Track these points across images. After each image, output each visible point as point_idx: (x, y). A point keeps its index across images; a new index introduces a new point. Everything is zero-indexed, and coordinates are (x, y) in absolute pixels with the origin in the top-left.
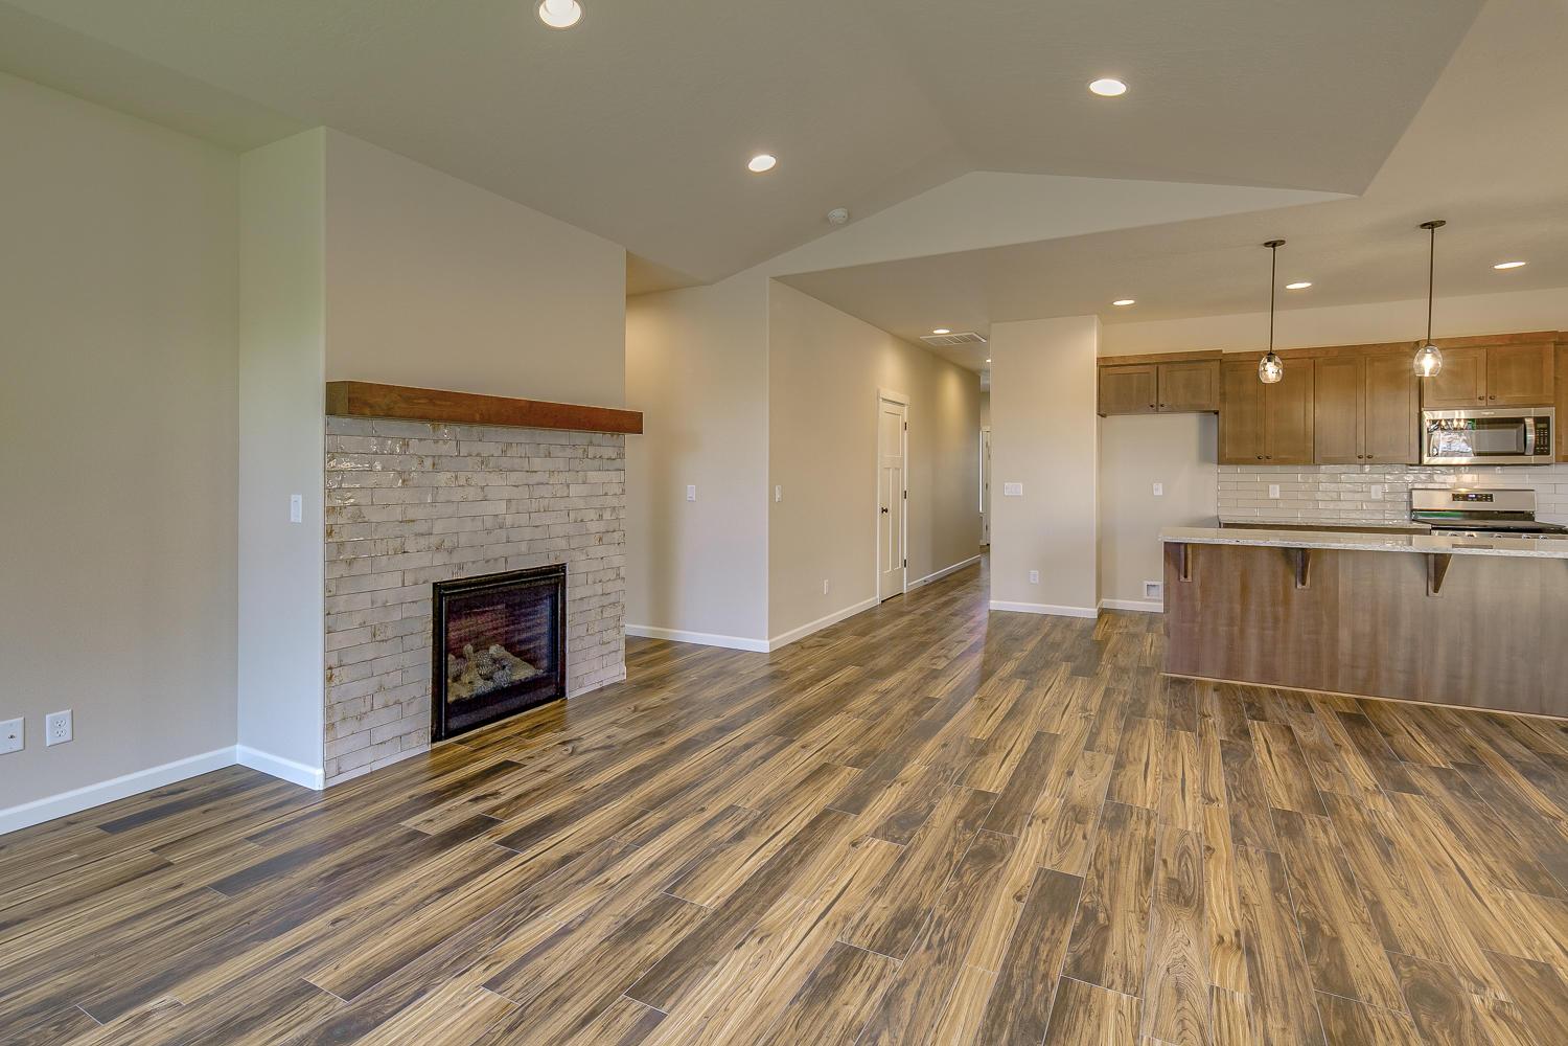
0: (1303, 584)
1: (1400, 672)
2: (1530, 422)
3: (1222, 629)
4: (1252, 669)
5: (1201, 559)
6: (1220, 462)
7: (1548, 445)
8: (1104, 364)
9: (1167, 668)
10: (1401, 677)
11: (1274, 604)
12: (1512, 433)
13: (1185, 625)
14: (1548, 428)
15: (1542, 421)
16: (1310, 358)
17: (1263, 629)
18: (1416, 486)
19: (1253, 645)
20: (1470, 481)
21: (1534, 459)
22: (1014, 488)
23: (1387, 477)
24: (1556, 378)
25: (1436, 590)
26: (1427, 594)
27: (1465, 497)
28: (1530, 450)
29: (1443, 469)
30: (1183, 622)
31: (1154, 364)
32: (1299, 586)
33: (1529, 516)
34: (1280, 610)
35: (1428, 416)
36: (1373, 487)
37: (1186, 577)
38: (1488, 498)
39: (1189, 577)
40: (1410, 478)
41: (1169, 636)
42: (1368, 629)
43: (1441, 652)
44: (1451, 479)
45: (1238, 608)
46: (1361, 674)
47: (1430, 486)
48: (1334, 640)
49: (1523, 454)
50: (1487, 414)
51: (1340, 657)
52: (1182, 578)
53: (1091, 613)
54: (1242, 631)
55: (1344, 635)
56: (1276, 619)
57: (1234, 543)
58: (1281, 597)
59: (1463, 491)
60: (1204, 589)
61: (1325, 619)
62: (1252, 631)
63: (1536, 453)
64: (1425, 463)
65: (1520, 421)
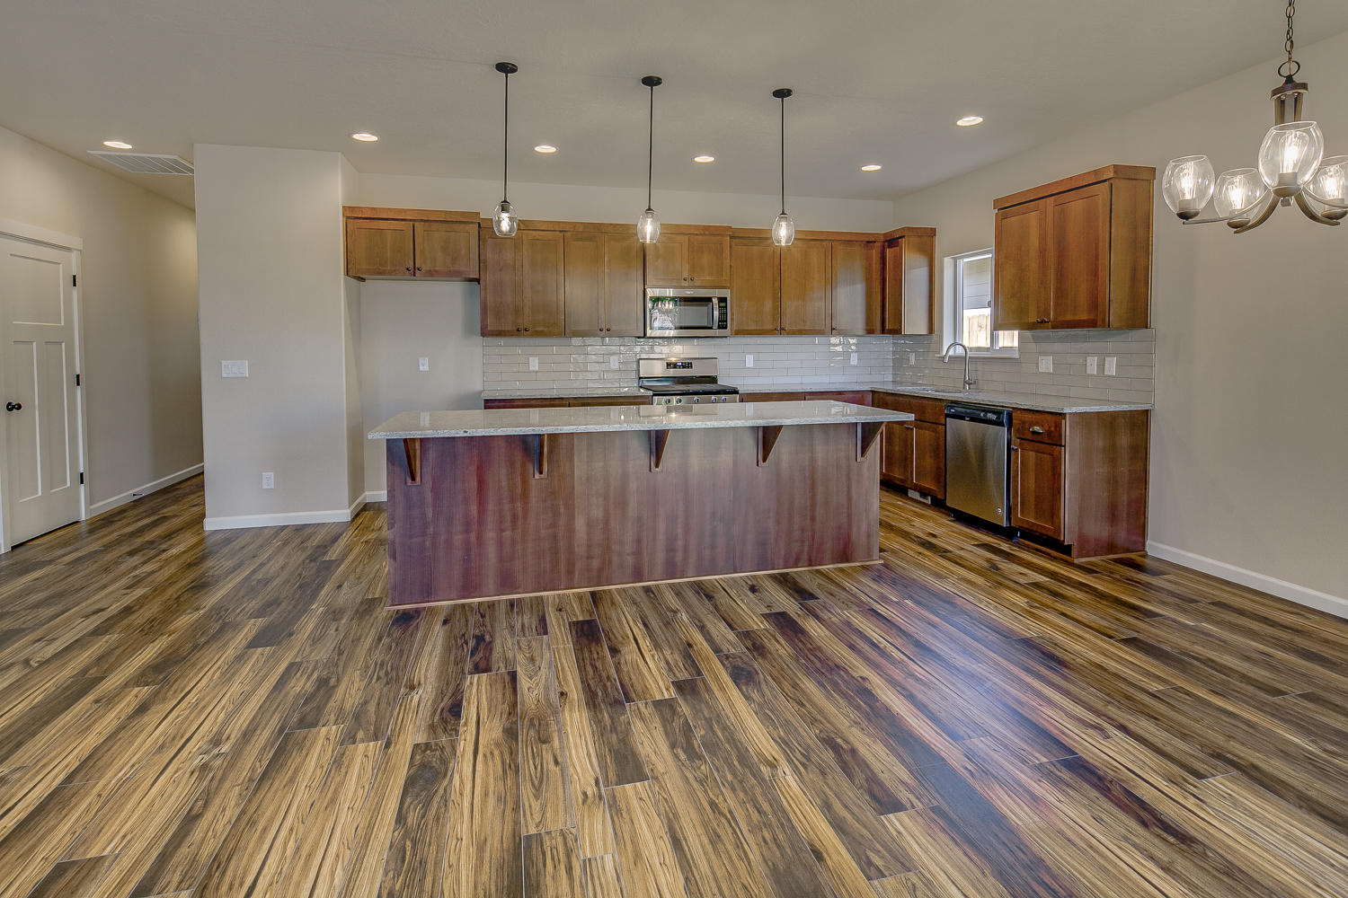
0: (541, 473)
1: (628, 554)
2: (715, 301)
3: (458, 539)
4: (491, 580)
5: (432, 455)
6: (483, 335)
7: (726, 321)
8: (353, 216)
9: (393, 600)
10: (630, 561)
11: (512, 500)
12: (704, 309)
13: (414, 540)
14: (726, 307)
15: (723, 300)
16: (560, 231)
17: (502, 530)
18: (643, 356)
19: (491, 551)
20: (679, 351)
21: (718, 332)
22: (236, 368)
23: (622, 348)
24: (731, 266)
25: (657, 466)
26: (650, 470)
27: (675, 366)
28: (716, 326)
29: (660, 341)
30: (411, 537)
31: (411, 220)
32: (537, 476)
33: (713, 380)
34: (519, 505)
35: (650, 293)
36: (612, 358)
37: (413, 479)
38: (688, 365)
39: (418, 479)
40: (638, 349)
41: (395, 558)
42: (601, 515)
43: (662, 527)
44: (665, 350)
45: (474, 509)
46: (595, 563)
47: (652, 356)
48: (571, 530)
49: (711, 328)
50: (689, 293)
51: (576, 549)
52: (409, 481)
53: (343, 514)
54: (479, 537)
55: (580, 523)
56: (515, 517)
57: (461, 434)
58: (519, 491)
59: (673, 360)
60: (436, 491)
61: (562, 510)
62: (490, 535)
63: (719, 328)
64: (648, 335)
65: (709, 300)
